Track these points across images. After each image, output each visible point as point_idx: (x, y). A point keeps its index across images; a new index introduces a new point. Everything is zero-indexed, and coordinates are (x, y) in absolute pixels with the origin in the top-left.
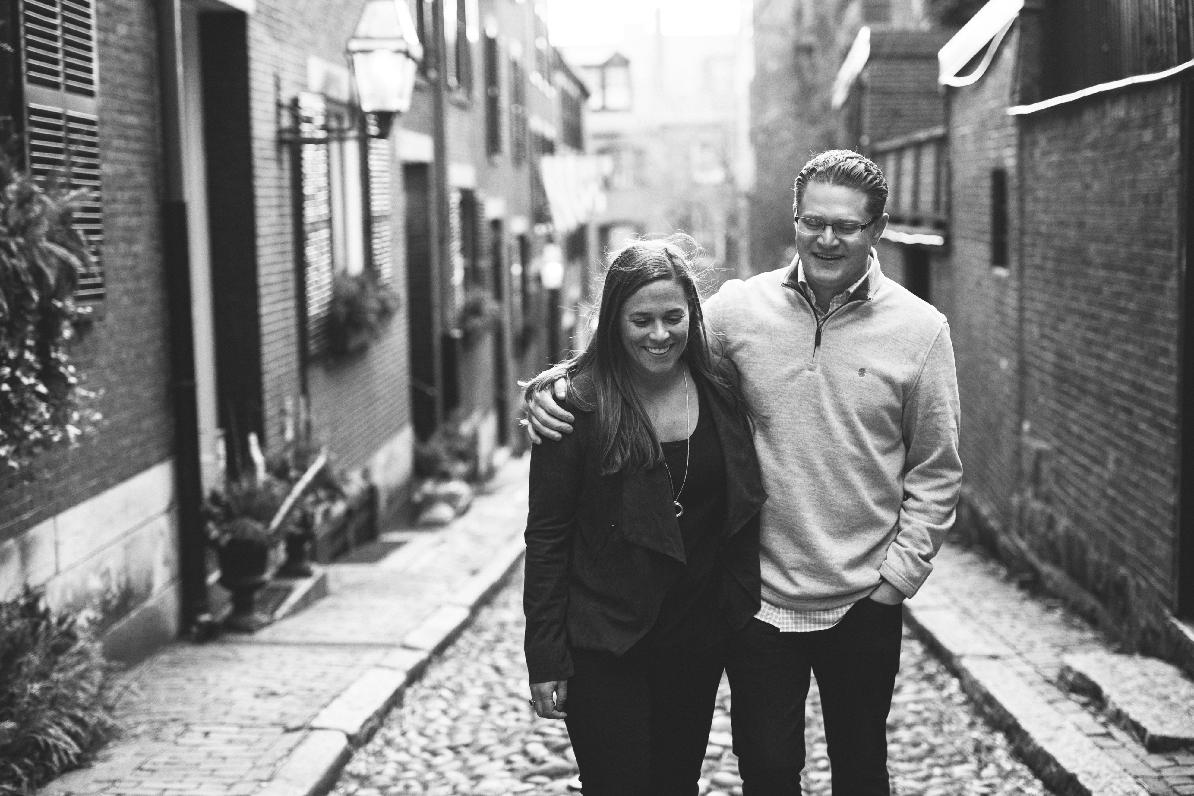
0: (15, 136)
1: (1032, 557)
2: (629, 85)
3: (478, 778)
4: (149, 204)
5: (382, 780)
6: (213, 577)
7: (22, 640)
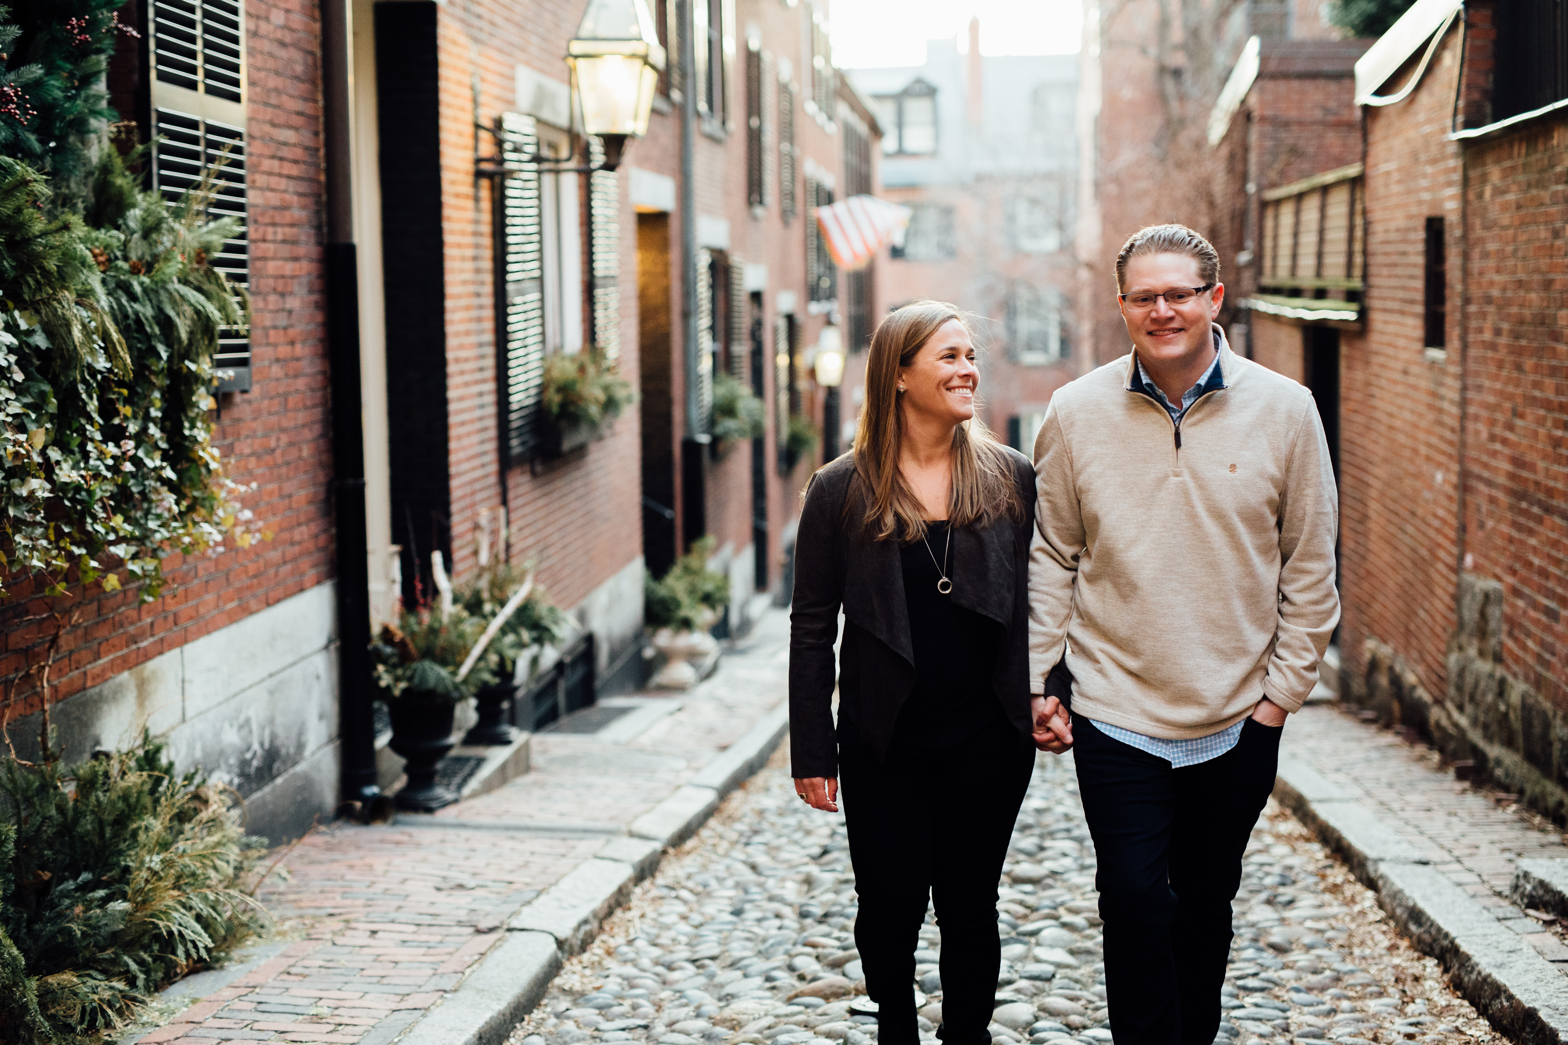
0: (140, 148)
1: (1476, 737)
2: (936, 122)
3: (728, 998)
4: (308, 247)
5: (603, 998)
6: (383, 740)
7: (138, 799)
